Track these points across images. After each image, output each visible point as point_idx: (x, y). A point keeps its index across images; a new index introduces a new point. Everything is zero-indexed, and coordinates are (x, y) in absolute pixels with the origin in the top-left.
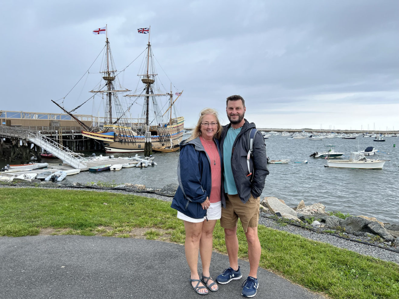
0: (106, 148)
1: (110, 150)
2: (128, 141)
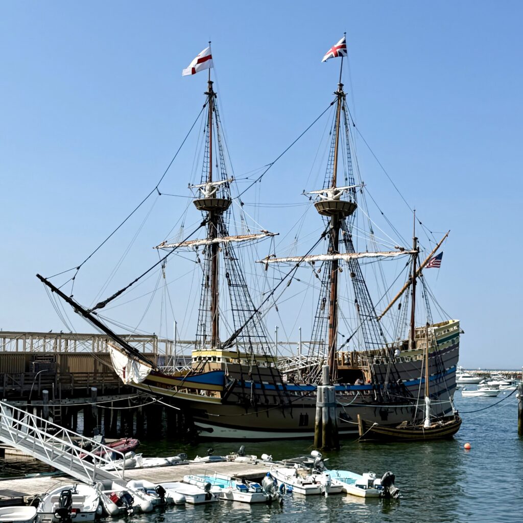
0: (196, 424)
1: (211, 430)
2: (267, 401)
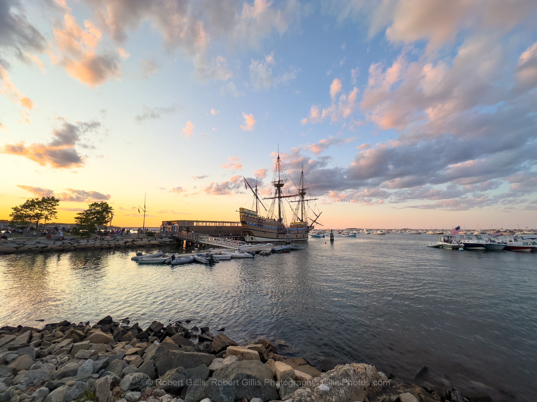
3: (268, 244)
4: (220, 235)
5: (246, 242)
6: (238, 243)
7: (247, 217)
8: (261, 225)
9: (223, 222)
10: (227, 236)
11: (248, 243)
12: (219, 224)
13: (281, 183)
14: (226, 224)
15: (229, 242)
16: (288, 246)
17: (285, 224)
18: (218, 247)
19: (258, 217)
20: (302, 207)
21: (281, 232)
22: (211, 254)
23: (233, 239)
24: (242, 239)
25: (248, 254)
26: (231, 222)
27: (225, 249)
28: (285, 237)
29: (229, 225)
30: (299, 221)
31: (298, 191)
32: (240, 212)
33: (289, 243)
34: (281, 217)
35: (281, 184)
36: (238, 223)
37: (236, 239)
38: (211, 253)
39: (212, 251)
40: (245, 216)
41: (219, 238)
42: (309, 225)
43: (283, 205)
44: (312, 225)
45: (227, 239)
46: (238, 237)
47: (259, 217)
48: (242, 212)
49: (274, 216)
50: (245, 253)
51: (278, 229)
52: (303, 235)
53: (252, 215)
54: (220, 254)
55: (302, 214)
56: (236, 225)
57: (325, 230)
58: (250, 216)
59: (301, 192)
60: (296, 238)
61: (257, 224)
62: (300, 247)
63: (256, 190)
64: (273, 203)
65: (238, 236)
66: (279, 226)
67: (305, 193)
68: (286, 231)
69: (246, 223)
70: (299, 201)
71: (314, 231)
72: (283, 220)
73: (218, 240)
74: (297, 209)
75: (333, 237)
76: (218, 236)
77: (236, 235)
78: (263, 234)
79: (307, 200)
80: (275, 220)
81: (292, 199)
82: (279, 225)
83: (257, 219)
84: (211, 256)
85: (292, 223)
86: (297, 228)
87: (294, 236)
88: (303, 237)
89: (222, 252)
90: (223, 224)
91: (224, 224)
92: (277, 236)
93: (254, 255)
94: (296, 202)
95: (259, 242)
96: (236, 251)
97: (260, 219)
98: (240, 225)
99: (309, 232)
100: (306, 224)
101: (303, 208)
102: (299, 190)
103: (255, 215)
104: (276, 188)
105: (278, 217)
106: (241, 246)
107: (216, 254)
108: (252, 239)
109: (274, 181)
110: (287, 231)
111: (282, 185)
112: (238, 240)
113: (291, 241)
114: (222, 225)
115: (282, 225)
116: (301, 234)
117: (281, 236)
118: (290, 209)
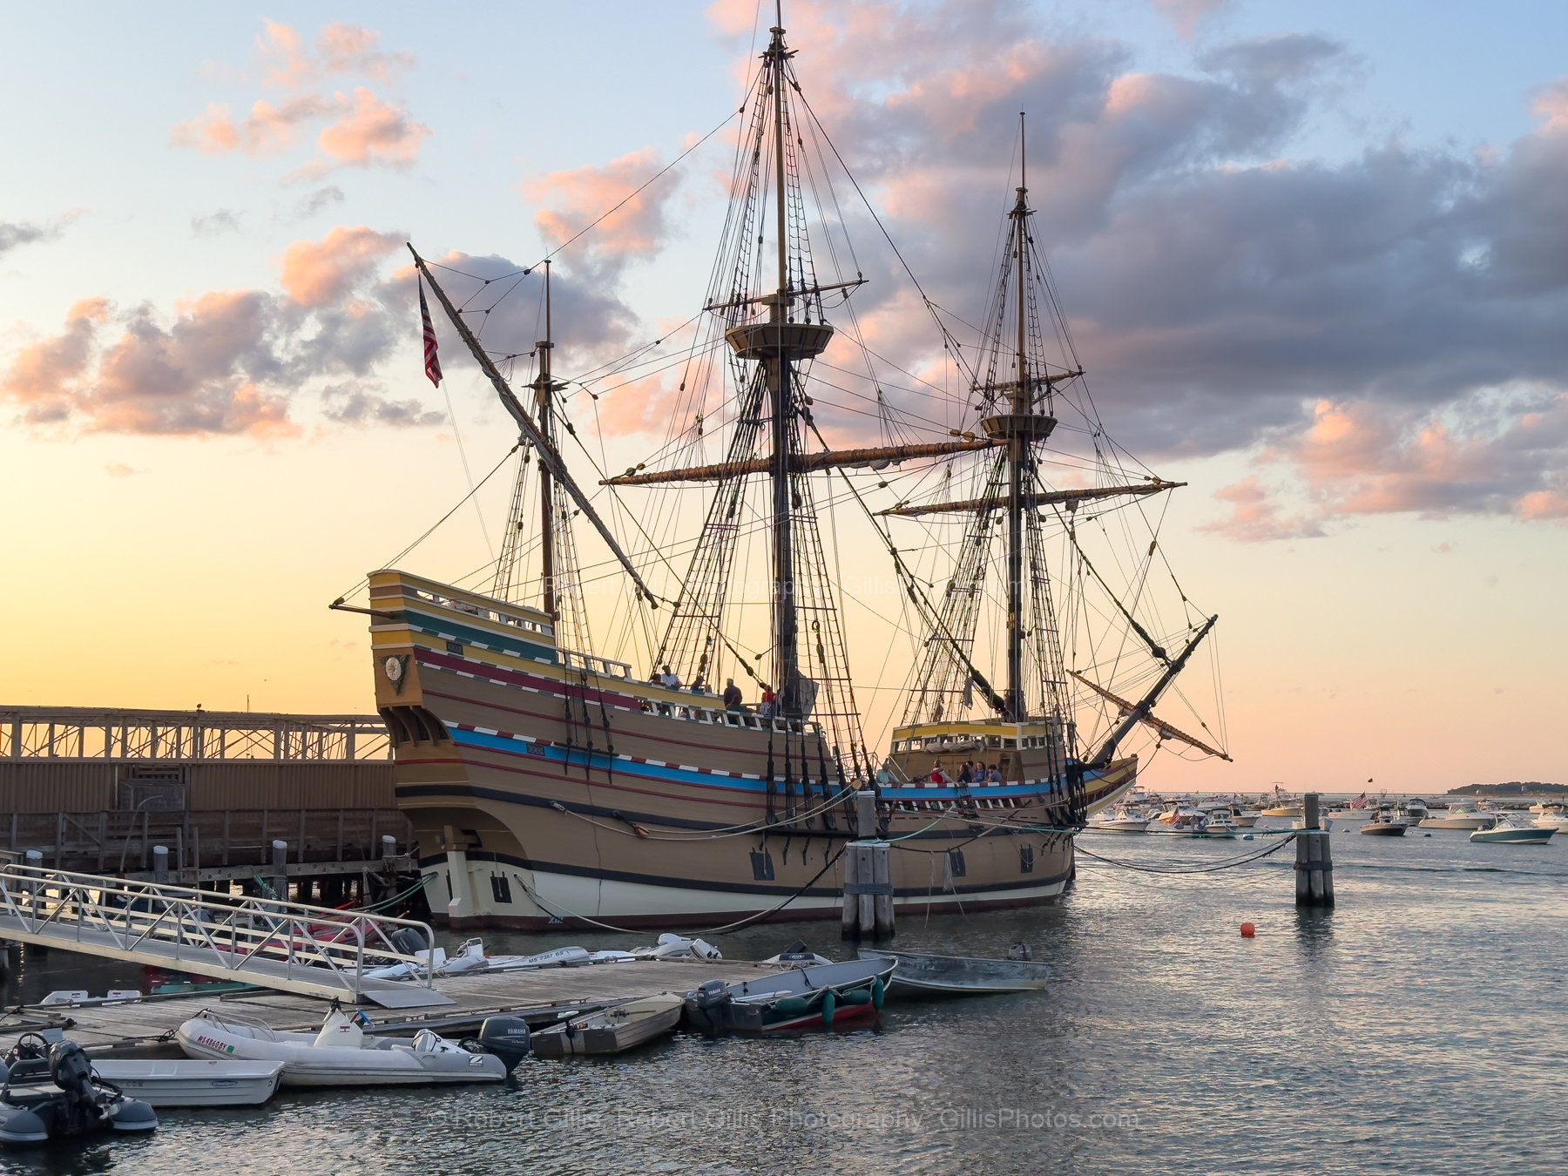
3: (670, 941)
4: (161, 850)
5: (444, 924)
6: (350, 938)
7: (453, 663)
8: (589, 752)
9: (199, 720)
10: (238, 860)
11: (454, 929)
12: (154, 744)
13: (797, 314)
14: (232, 735)
15: (260, 922)
16: (867, 966)
17: (837, 736)
18: (147, 980)
19: (565, 668)
20: (1015, 562)
21: (801, 818)
22: (73, 1052)
23: (304, 896)
24: (394, 898)
25: (453, 1047)
26: (279, 723)
27: (213, 1004)
28: (843, 872)
29: (258, 747)
30: (981, 710)
31: (978, 398)
32: (377, 616)
33: (879, 936)
34: (803, 668)
35: (806, 330)
36: (351, 725)
37: (334, 895)
38: (70, 1037)
39: (80, 1016)
40: (422, 654)
41: (153, 889)
42: (1088, 743)
43: (817, 541)
44: (1111, 746)
45: (236, 892)
46: (349, 878)
47: (576, 663)
48: (394, 617)
49: (728, 658)
50: (426, 1040)
51: (771, 792)
52: (1026, 855)
53: (497, 643)
54: (168, 1049)
55: (1016, 634)
56: (335, 749)
57: (1248, 802)
58: (476, 653)
59: (1003, 407)
60: (950, 881)
61: (555, 734)
62: (989, 976)
63: (545, 388)
64: (723, 526)
65: (350, 867)
66: (779, 764)
67: (1044, 427)
68: (850, 813)
69: (442, 733)
70: (983, 507)
71: (1130, 807)
72: (821, 698)
73: (141, 905)
74: (965, 586)
75: (1327, 867)
76: (142, 865)
77: (331, 857)
78: (615, 844)
79: (1071, 499)
80: (733, 695)
81: (911, 481)
82: (779, 748)
83: (548, 685)
84: (72, 1069)
85: (912, 731)
86: (966, 776)
87: (932, 865)
88: (1026, 868)
89: (186, 1033)
90: (198, 738)
91: (211, 735)
92: (761, 864)
93: (511, 1057)
94: (952, 517)
95: (573, 928)
96: (333, 1023)
97: (581, 692)
98: (374, 747)
99: (1079, 822)
100: (1052, 740)
101: (1026, 572)
102: (989, 391)
103: (529, 651)
104: (753, 364)
105: (766, 671)
106: (378, 962)
107: (126, 1050)
108: (501, 890)
109: (724, 298)
110: (860, 808)
111: (814, 340)
112: (358, 904)
113: (901, 912)
114: (187, 751)
115: (811, 751)
116: (1001, 842)
117: (792, 866)
118: (894, 587)
